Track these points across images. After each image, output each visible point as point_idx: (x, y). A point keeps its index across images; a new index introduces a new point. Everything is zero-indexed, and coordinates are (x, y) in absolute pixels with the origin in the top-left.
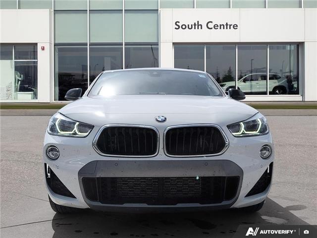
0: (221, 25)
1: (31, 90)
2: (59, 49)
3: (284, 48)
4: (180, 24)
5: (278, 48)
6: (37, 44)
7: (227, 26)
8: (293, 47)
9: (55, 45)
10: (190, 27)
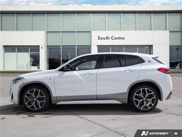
0: (117, 38)
1: (37, 65)
2: (49, 48)
3: (144, 48)
4: (100, 38)
5: (141, 48)
6: (39, 46)
7: (120, 38)
8: (148, 47)
9: (47, 46)
10: (104, 39)
